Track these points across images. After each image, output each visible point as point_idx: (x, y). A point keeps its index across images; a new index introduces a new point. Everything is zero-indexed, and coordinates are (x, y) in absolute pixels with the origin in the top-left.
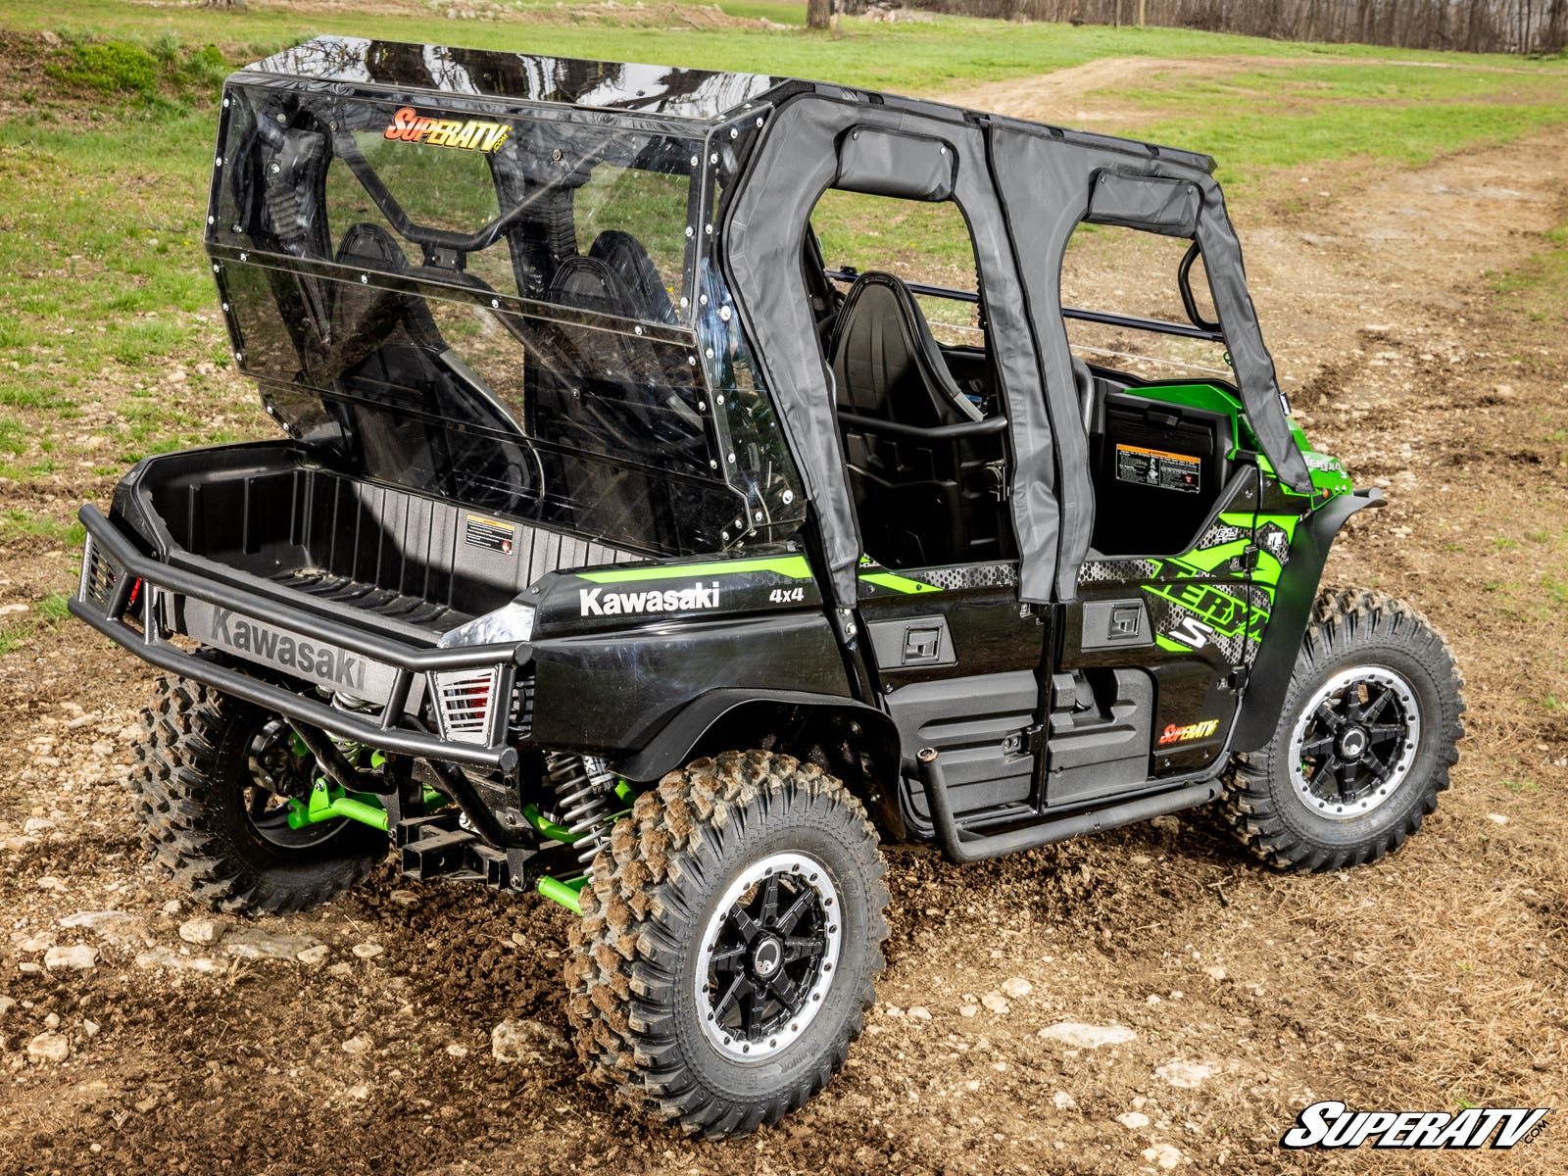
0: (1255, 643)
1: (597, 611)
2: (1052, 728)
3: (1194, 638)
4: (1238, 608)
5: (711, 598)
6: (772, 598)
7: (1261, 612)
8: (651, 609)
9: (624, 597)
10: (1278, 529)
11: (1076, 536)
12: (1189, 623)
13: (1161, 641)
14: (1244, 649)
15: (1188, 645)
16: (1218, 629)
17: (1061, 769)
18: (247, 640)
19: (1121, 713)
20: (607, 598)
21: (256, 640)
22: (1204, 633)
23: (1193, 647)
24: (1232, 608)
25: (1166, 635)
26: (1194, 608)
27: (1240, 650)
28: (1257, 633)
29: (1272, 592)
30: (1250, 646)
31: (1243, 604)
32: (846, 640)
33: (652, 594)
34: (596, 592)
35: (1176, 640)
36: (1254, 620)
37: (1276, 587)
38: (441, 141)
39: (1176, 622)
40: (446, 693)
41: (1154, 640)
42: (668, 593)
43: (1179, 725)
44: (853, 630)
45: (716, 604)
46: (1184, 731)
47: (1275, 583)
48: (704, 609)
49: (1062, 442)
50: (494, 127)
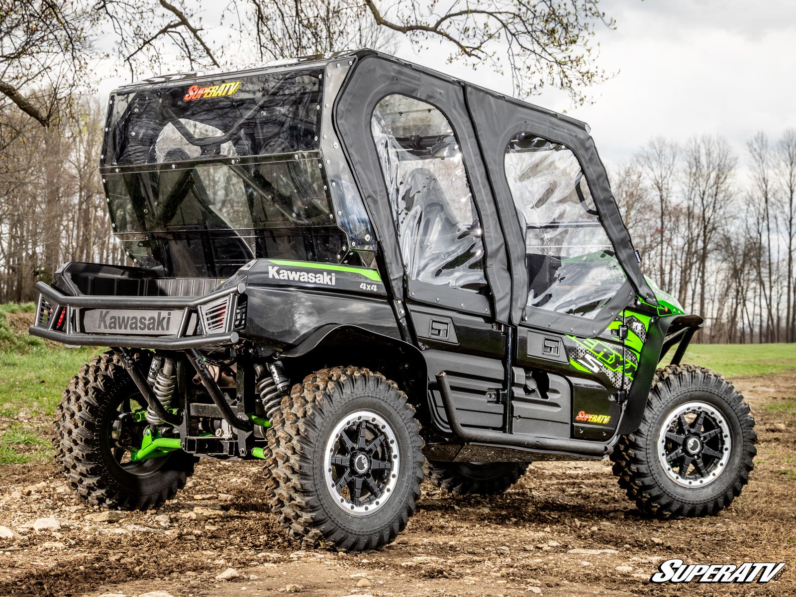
0: (629, 380)
1: (277, 277)
2: (513, 393)
3: (593, 367)
4: (617, 358)
5: (331, 279)
6: (361, 287)
7: (631, 363)
8: (302, 280)
9: (289, 272)
10: (638, 321)
11: (520, 293)
12: (588, 357)
13: (573, 362)
14: (623, 380)
15: (589, 369)
16: (605, 365)
17: (519, 416)
18: (115, 324)
19: (552, 397)
20: (281, 272)
21: (119, 322)
22: (599, 366)
23: (592, 371)
24: (614, 356)
25: (576, 359)
26: (591, 350)
27: (620, 380)
28: (630, 374)
29: (638, 356)
30: (626, 380)
31: (621, 356)
32: (399, 317)
33: (302, 273)
34: (276, 268)
35: (581, 365)
36: (627, 366)
37: (641, 353)
38: (210, 96)
39: (581, 355)
40: (206, 314)
41: (569, 361)
42: (310, 274)
43: (586, 413)
44: (403, 312)
45: (334, 283)
46: (590, 417)
47: (640, 351)
48: (327, 284)
49: (510, 243)
50: (233, 84)
